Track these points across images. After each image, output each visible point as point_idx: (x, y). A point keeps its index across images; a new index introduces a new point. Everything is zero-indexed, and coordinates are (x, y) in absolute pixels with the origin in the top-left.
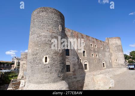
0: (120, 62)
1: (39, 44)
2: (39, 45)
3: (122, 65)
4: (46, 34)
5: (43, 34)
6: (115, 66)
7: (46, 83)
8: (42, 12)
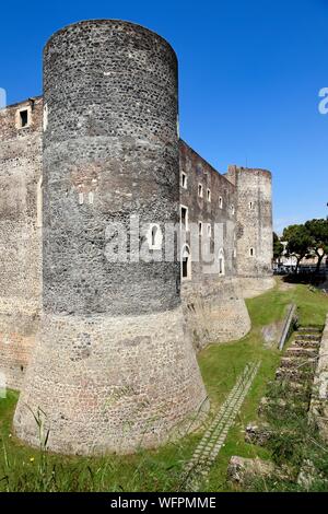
0: (260, 259)
1: (134, 180)
2: (134, 184)
3: (265, 268)
4: (152, 147)
5: (143, 142)
6: (244, 270)
7: (156, 310)
8: (136, 46)
